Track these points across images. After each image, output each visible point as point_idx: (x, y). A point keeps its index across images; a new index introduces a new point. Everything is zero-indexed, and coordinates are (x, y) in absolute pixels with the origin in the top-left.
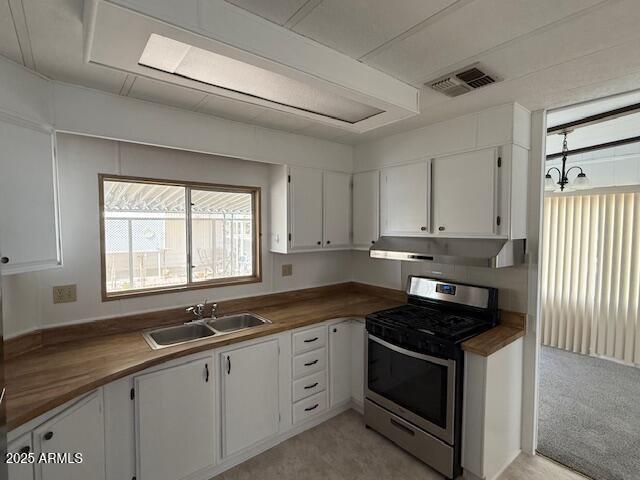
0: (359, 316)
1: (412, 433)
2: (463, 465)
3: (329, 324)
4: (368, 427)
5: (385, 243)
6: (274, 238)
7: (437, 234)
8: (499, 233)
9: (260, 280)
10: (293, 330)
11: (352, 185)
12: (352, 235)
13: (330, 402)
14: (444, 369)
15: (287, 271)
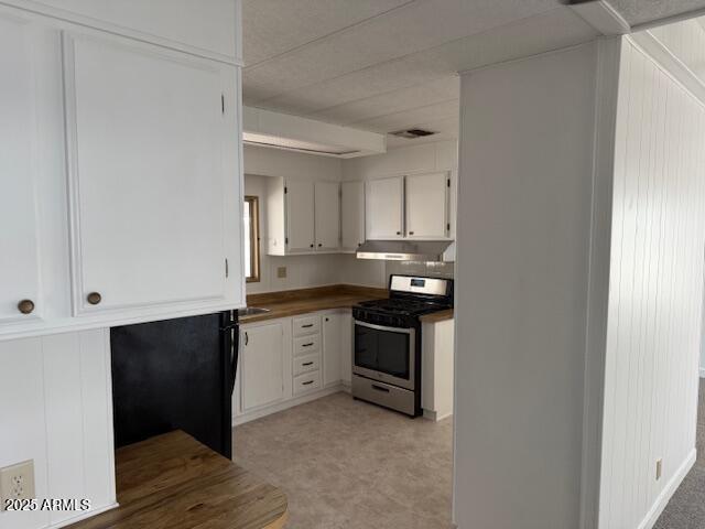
0: (348, 307)
1: (388, 391)
2: (422, 406)
3: (323, 314)
4: (355, 398)
5: (370, 246)
6: (271, 242)
7: (408, 238)
8: (448, 236)
9: (258, 280)
10: (294, 317)
11: (340, 194)
12: (341, 239)
13: (324, 379)
14: (408, 335)
15: (282, 273)
